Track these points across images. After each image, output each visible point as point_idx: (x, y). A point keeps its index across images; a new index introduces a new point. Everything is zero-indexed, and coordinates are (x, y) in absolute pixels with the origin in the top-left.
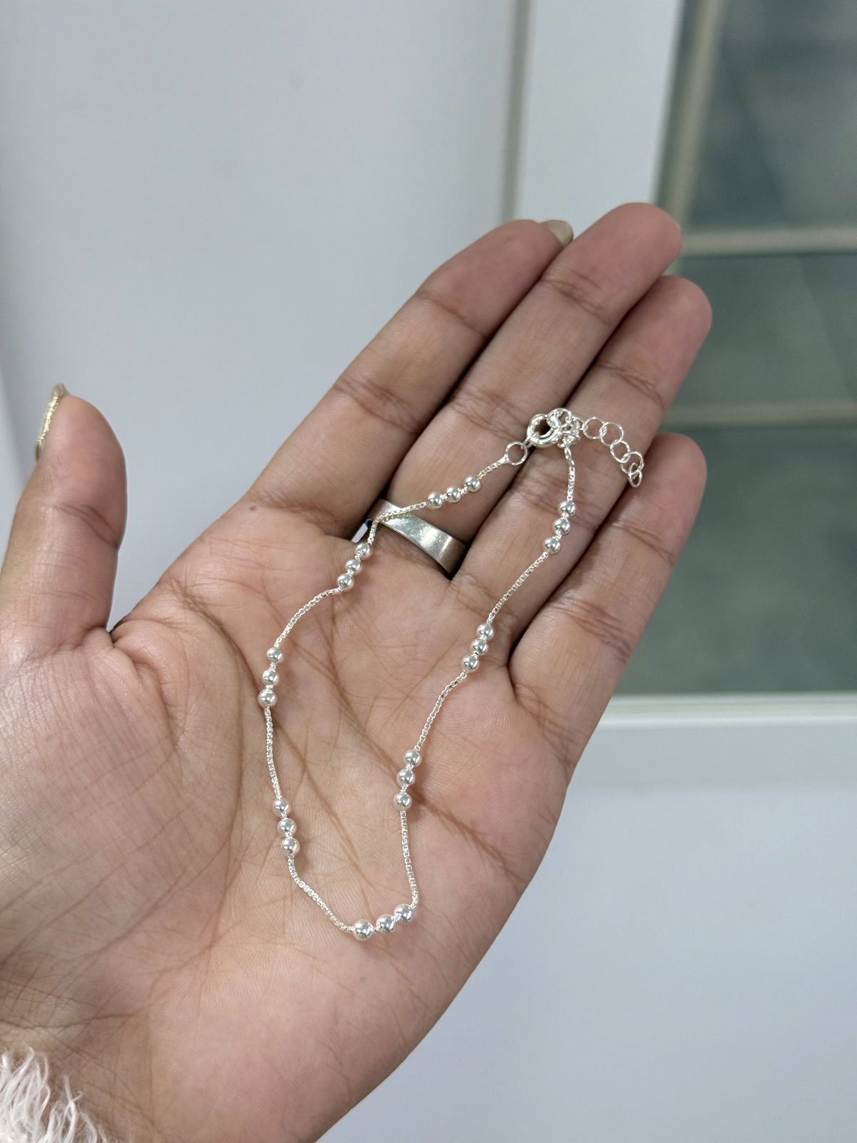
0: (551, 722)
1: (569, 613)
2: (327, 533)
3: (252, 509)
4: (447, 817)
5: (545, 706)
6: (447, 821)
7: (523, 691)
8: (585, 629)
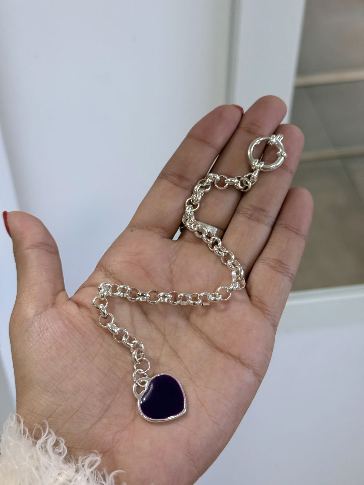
0: (266, 310)
1: (268, 264)
2: (164, 237)
3: (132, 231)
4: (227, 353)
5: (263, 304)
6: (228, 356)
7: (253, 298)
8: (275, 270)
